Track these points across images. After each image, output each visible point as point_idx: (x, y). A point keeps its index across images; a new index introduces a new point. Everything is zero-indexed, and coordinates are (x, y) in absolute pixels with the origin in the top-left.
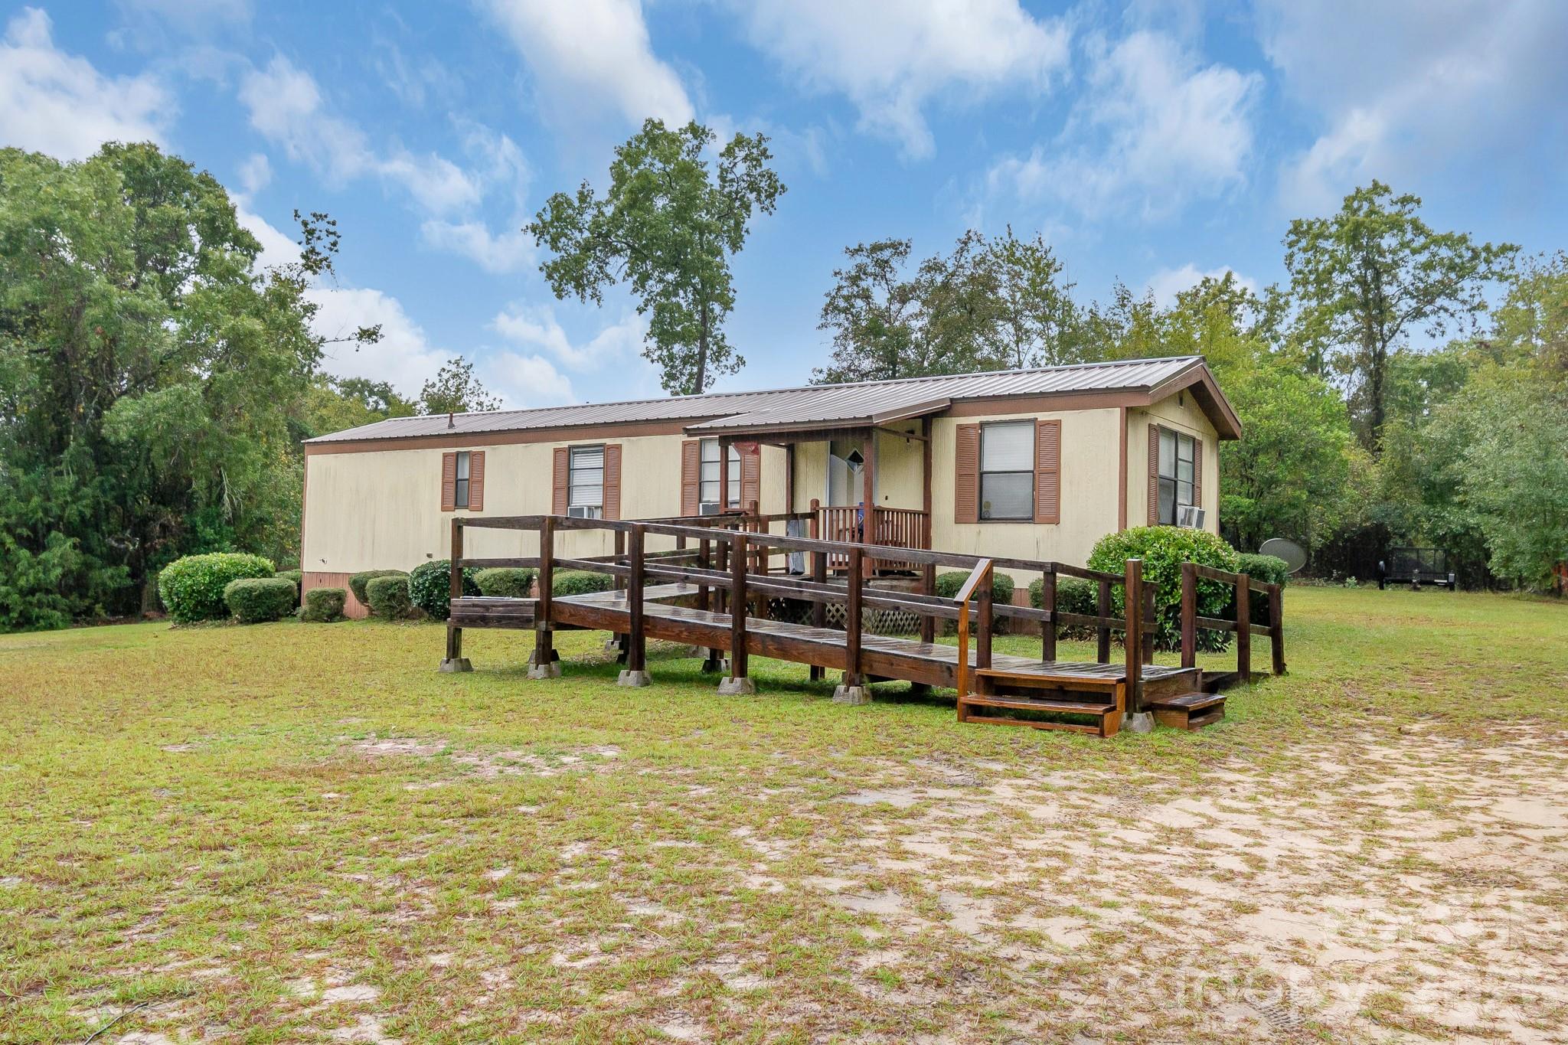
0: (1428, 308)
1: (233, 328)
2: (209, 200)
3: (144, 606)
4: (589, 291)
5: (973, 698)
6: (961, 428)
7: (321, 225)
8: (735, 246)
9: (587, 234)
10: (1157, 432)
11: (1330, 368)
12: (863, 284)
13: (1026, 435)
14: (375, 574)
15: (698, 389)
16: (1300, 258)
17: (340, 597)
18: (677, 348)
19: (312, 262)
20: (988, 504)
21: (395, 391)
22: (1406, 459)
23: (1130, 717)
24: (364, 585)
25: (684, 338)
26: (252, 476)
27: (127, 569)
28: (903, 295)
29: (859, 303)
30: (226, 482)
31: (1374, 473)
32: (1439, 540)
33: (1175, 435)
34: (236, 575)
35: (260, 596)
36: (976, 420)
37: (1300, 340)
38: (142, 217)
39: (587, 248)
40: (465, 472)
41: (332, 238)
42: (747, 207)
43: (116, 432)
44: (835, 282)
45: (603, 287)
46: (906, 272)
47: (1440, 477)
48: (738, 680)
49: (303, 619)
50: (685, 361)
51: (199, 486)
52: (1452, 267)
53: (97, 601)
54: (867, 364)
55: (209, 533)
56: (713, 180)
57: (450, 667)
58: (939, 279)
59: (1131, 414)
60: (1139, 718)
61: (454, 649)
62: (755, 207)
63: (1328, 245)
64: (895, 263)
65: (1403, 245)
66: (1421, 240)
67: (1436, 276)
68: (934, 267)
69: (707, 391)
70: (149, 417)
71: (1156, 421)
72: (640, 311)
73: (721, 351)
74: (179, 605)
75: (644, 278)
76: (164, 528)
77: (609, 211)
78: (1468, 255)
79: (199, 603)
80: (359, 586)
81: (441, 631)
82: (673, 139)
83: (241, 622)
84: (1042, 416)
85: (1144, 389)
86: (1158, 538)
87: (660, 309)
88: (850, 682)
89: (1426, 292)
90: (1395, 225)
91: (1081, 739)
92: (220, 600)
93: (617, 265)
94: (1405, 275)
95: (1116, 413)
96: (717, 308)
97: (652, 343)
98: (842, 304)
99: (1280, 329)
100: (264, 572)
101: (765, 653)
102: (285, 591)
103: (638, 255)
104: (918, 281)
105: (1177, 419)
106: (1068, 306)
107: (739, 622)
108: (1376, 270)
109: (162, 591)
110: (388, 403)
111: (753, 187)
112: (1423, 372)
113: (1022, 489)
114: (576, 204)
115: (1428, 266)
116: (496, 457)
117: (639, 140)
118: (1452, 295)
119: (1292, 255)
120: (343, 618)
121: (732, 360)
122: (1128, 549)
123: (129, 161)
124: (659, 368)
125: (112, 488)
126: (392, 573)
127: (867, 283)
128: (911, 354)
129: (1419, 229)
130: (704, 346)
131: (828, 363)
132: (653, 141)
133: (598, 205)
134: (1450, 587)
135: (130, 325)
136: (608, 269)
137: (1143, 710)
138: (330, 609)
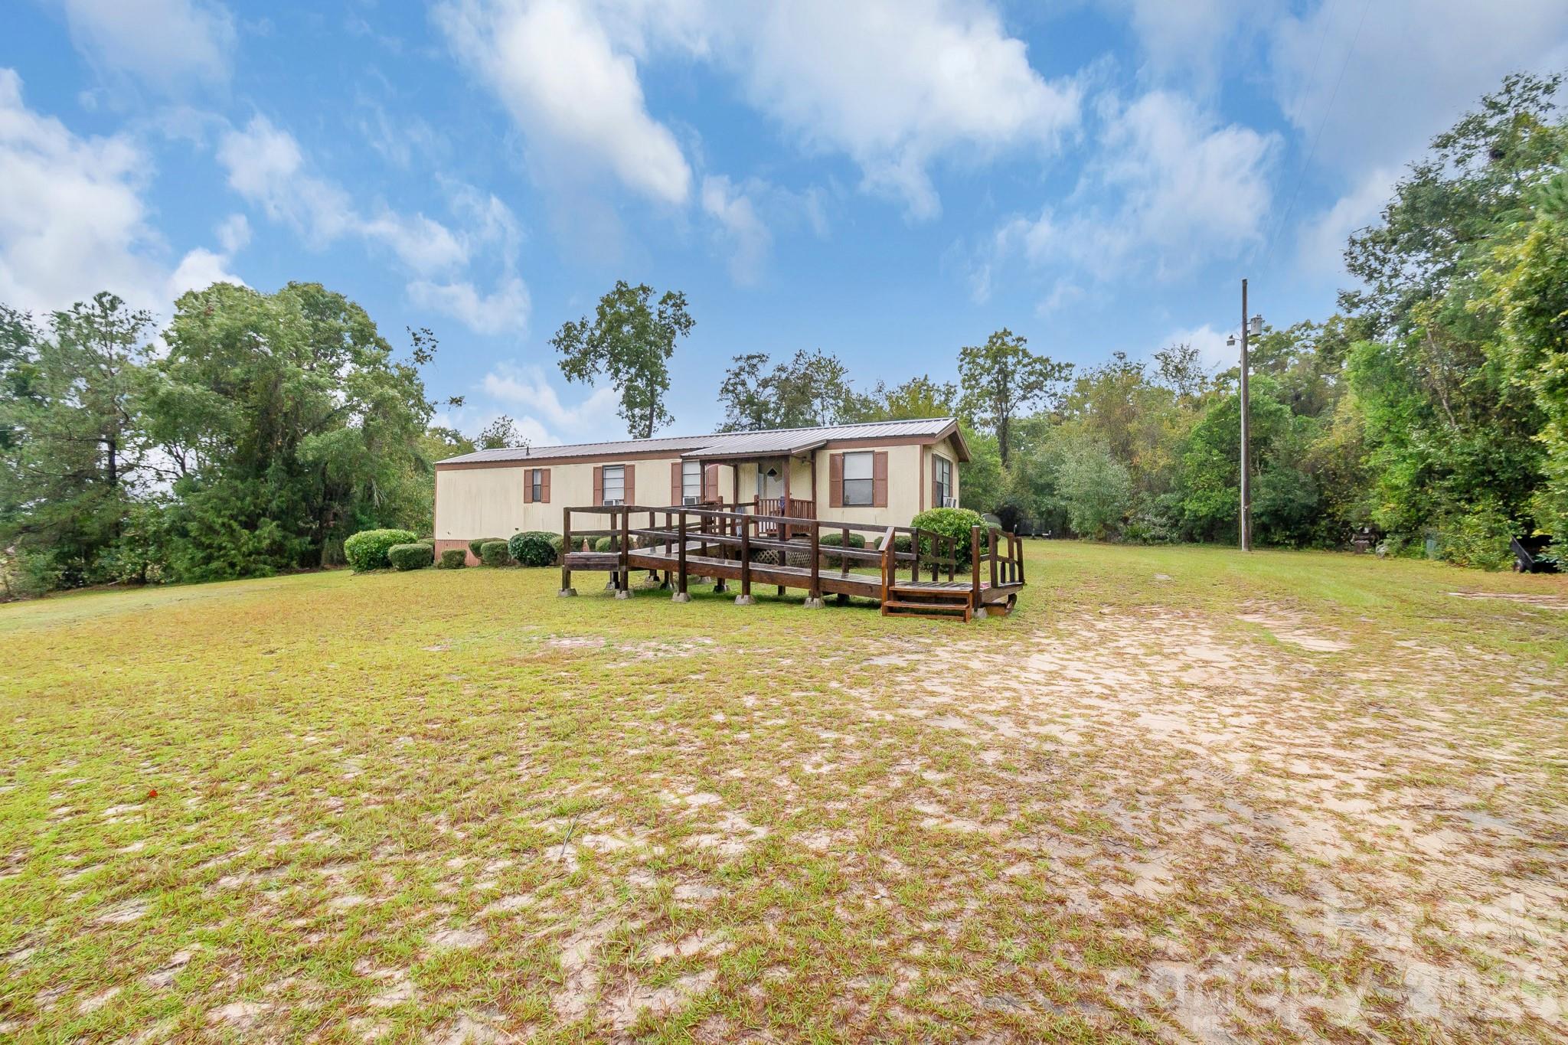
0: (1029, 395)
1: (381, 395)
2: (359, 318)
3: (323, 562)
4: (587, 378)
5: (888, 603)
6: (832, 456)
7: (424, 336)
8: (668, 354)
9: (585, 346)
10: (935, 458)
11: (977, 425)
12: (742, 377)
13: (868, 460)
14: (486, 541)
15: (649, 436)
16: (966, 366)
17: (463, 554)
18: (637, 411)
19: (421, 357)
20: (848, 497)
21: (461, 434)
22: (1023, 471)
23: (976, 610)
24: (479, 547)
25: (642, 405)
26: (394, 483)
27: (309, 538)
28: (765, 384)
29: (739, 387)
30: (375, 487)
31: (1009, 478)
32: (1041, 514)
33: (942, 460)
34: (395, 542)
35: (411, 554)
36: (840, 451)
37: (962, 410)
38: (315, 326)
39: (585, 353)
40: (538, 481)
41: (434, 343)
42: (673, 333)
43: (305, 455)
44: (728, 375)
45: (595, 376)
46: (766, 371)
47: (1041, 481)
48: (746, 596)
49: (439, 567)
50: (641, 418)
51: (357, 490)
52: (1041, 374)
53: (292, 559)
54: (745, 421)
55: (364, 518)
56: (655, 317)
57: (565, 593)
58: (784, 376)
59: (926, 448)
60: (981, 611)
61: (566, 583)
62: (678, 332)
63: (981, 361)
64: (760, 366)
65: (1019, 362)
66: (1026, 361)
67: (1033, 379)
68: (782, 369)
69: (654, 436)
70: (327, 446)
71: (935, 452)
72: (615, 390)
73: (662, 413)
74: (358, 561)
75: (617, 371)
76: (335, 515)
77: (597, 333)
78: (1049, 368)
79: (372, 559)
80: (476, 548)
81: (557, 573)
82: (632, 292)
83: (399, 570)
84: (877, 449)
85: (933, 435)
86: (949, 514)
87: (628, 389)
88: (813, 596)
89: (1027, 387)
90: (1015, 352)
91: (956, 623)
92: (385, 557)
93: (602, 364)
94: (1017, 377)
95: (918, 448)
96: (659, 389)
97: (624, 408)
98: (731, 388)
99: (953, 405)
100: (412, 541)
101: (762, 581)
102: (425, 552)
103: (616, 358)
104: (774, 376)
105: (943, 451)
106: (848, 391)
107: (746, 565)
108: (1005, 374)
109: (347, 552)
110: (458, 441)
111: (677, 322)
112: (1023, 428)
113: (867, 489)
114: (579, 328)
115: (1031, 374)
116: (557, 472)
117: (614, 293)
118: (1041, 389)
119: (961, 366)
120: (465, 566)
121: (667, 419)
122: (933, 520)
123: (306, 292)
124: (627, 422)
125: (299, 491)
126: (495, 539)
127: (744, 376)
128: (770, 416)
129: (1025, 354)
130: (653, 411)
131: (724, 420)
132: (621, 294)
133: (591, 330)
134: (1049, 537)
135: (311, 394)
136: (597, 366)
137: (982, 607)
138: (455, 561)
